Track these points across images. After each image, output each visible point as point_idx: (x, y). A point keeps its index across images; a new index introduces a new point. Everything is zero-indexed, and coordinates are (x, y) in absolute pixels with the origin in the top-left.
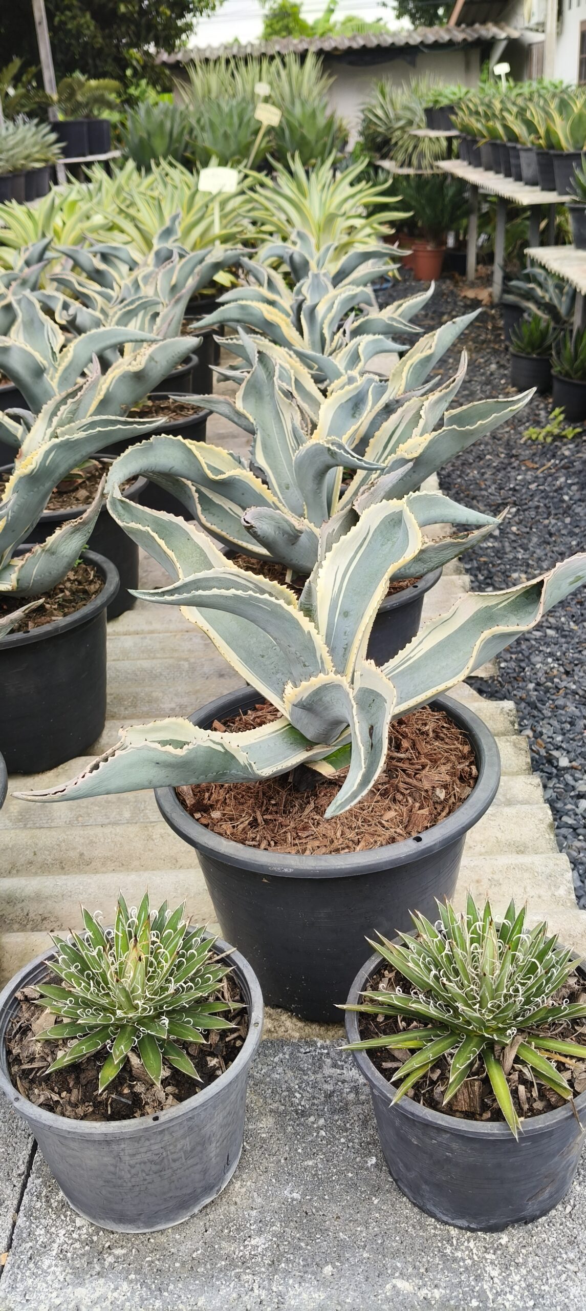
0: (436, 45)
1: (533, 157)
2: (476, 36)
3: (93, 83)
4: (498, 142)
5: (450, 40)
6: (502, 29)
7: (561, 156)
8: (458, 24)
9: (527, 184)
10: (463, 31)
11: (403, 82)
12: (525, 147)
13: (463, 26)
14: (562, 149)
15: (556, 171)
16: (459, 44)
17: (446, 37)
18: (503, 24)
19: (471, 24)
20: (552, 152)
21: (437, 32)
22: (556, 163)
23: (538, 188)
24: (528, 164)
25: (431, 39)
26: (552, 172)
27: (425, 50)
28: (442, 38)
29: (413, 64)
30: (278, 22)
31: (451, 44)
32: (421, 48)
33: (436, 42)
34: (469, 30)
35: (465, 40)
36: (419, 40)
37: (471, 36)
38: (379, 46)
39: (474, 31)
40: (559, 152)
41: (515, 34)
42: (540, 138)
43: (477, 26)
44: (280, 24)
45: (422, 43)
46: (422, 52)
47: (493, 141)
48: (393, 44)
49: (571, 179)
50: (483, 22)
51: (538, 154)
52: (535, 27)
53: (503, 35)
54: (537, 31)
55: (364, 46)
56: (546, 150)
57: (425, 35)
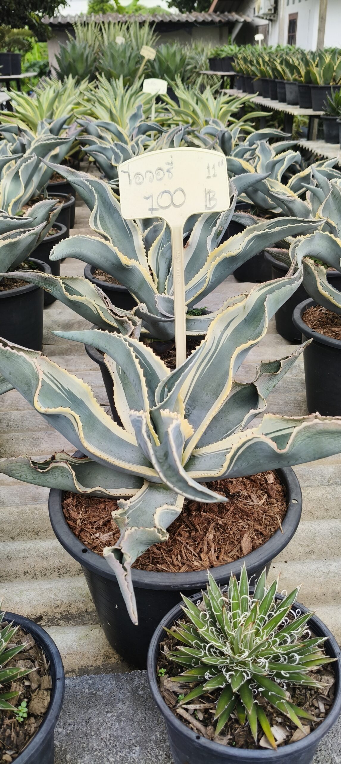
0: (204, 23)
1: (295, 88)
2: (227, 19)
3: (15, 30)
4: (268, 78)
5: (212, 21)
6: (241, 16)
7: (317, 87)
8: (215, 11)
9: (289, 104)
10: (218, 16)
11: (187, 43)
12: (289, 82)
13: (218, 13)
14: (318, 83)
15: (313, 96)
16: (217, 23)
17: (210, 19)
18: (241, 13)
19: (222, 12)
20: (311, 85)
21: (204, 15)
22: (313, 91)
23: (298, 106)
24: (290, 92)
25: (201, 19)
26: (310, 97)
27: (198, 25)
28: (207, 19)
29: (190, 33)
30: (97, 5)
31: (212, 23)
32: (196, 24)
33: (204, 21)
34: (222, 16)
35: (220, 21)
36: (194, 19)
37: (224, 19)
38: (170, 21)
39: (225, 16)
40: (316, 85)
41: (249, 20)
42: (301, 77)
43: (226, 13)
44: (98, 6)
45: (195, 21)
46: (196, 26)
47: (263, 78)
48: (179, 21)
49: (324, 101)
50: (230, 12)
51: (299, 86)
52: (262, 16)
53: (242, 20)
54: (263, 18)
55: (162, 21)
56: (304, 84)
57: (196, 17)
